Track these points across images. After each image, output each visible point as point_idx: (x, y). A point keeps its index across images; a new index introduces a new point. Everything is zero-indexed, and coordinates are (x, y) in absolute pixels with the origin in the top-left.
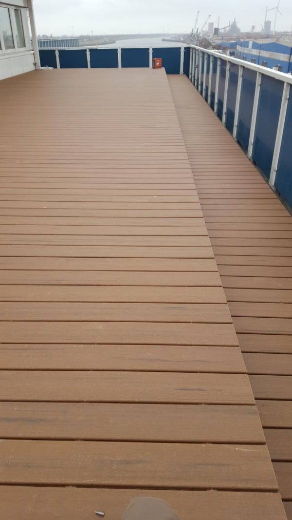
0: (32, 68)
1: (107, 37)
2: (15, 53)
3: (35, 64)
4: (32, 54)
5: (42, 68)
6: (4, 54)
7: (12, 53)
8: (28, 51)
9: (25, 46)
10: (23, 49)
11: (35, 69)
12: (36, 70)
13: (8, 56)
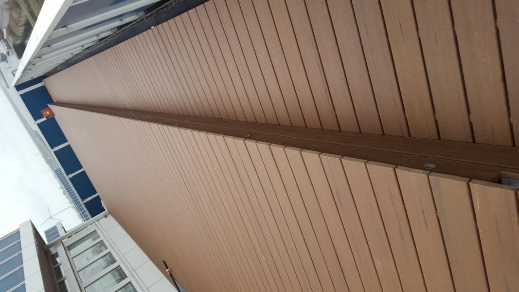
0: (110, 217)
1: (34, 140)
2: (106, 238)
3: (106, 216)
4: (99, 223)
5: (106, 209)
6: (113, 248)
7: (108, 241)
8: (98, 227)
9: (95, 231)
10: (98, 231)
11: (109, 215)
12: (110, 213)
13: (113, 244)
